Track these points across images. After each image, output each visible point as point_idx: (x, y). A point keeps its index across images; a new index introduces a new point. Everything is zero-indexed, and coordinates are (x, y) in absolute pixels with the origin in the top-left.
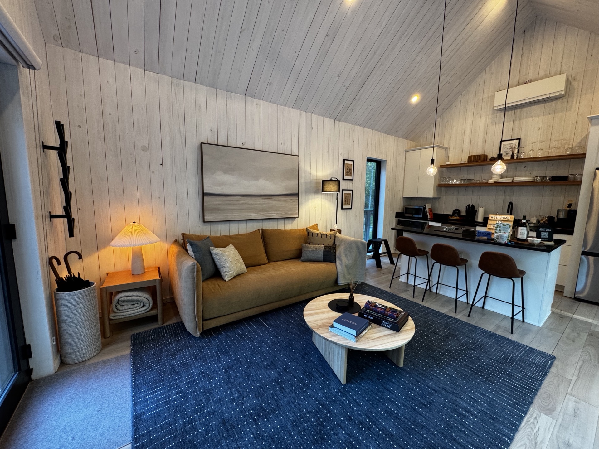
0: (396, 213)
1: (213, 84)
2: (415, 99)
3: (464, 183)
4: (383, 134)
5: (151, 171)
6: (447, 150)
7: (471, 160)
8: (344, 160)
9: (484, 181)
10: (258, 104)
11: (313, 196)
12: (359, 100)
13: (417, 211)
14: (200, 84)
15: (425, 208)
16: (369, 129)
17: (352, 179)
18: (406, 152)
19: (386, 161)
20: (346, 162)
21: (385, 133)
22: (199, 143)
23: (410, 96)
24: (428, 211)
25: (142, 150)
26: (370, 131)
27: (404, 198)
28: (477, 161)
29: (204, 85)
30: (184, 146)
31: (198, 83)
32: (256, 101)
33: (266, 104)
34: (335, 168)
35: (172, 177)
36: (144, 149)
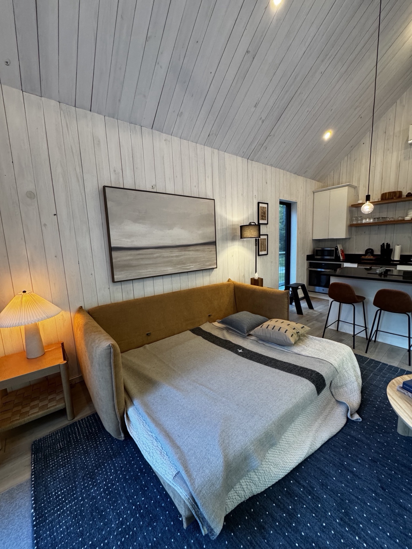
0: (308, 256)
1: (114, 115)
2: (327, 136)
3: (378, 221)
4: (293, 175)
5: (42, 224)
6: (356, 189)
7: (385, 197)
8: (259, 203)
9: (400, 219)
10: (167, 140)
11: (230, 244)
12: (274, 136)
13: (330, 253)
14: (98, 113)
15: (337, 249)
16: (281, 170)
17: (266, 223)
18: (314, 193)
19: (297, 202)
20: (261, 205)
21: (295, 173)
22: (101, 187)
23: (322, 132)
24: (340, 252)
25: (28, 197)
26: (281, 171)
27: (313, 240)
28: (392, 198)
29: (102, 115)
30: (83, 191)
31: (94, 112)
32: (164, 136)
33: (176, 140)
34: (250, 212)
35: (70, 229)
36: (31, 195)
